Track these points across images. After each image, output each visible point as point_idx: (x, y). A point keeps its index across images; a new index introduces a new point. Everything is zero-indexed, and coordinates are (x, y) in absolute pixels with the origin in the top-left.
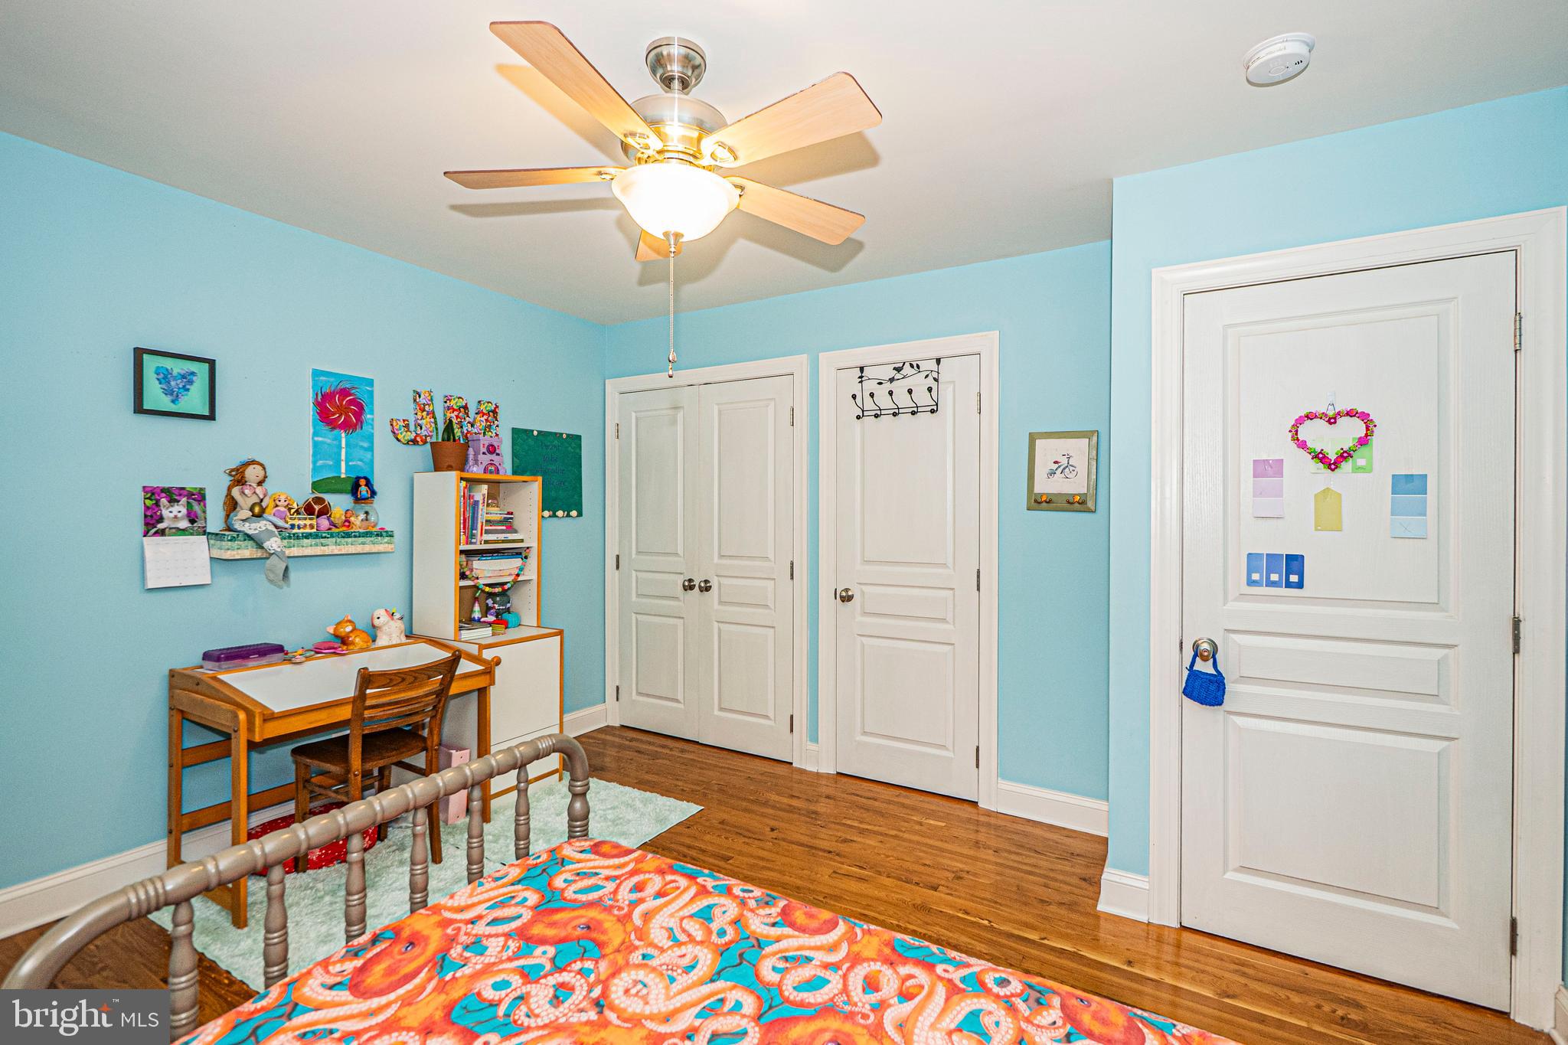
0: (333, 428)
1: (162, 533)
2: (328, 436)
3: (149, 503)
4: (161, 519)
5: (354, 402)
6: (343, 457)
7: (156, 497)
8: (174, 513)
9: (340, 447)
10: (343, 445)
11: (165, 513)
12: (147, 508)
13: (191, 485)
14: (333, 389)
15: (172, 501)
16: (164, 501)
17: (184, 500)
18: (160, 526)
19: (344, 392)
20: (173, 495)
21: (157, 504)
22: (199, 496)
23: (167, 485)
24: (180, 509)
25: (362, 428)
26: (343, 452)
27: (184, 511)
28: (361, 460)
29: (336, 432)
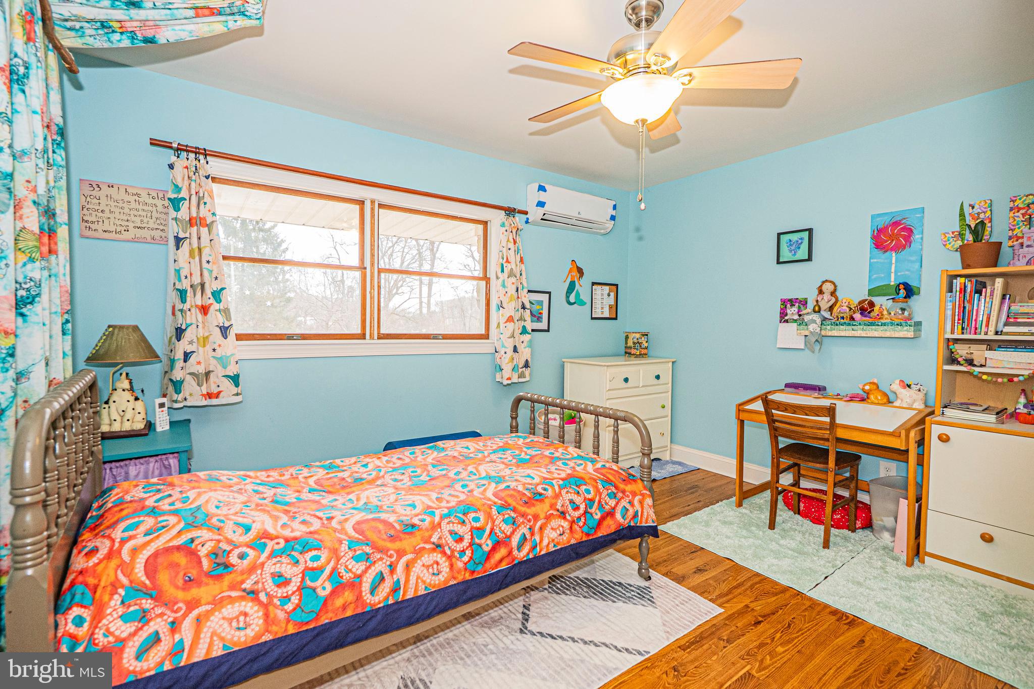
0: (886, 251)
1: (787, 321)
2: (882, 257)
3: (782, 307)
4: (786, 315)
5: (905, 229)
6: (893, 270)
7: (786, 303)
8: (792, 311)
9: (891, 263)
10: (894, 261)
11: (788, 311)
12: (781, 309)
13: (800, 296)
14: (886, 223)
15: (792, 305)
16: (788, 305)
17: (797, 304)
18: (786, 318)
19: (896, 224)
20: (792, 302)
21: (786, 307)
22: (804, 303)
23: (790, 298)
24: (795, 309)
25: (910, 246)
26: (893, 266)
27: (797, 310)
28: (909, 270)
29: (888, 253)
